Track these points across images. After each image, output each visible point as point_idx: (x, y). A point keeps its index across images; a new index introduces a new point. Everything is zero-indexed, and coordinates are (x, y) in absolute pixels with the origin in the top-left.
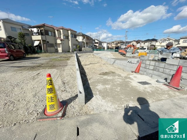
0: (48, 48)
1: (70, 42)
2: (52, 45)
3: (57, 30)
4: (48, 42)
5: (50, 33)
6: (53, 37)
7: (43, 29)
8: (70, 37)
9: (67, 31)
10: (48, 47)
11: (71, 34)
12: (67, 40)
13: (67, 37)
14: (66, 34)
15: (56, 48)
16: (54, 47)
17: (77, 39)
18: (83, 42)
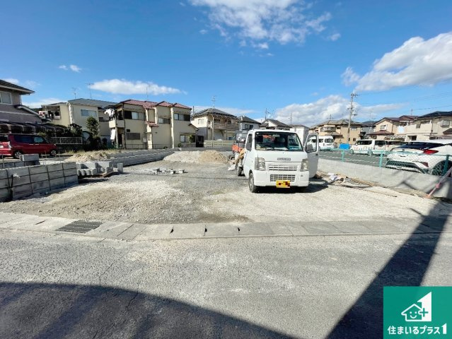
0: (128, 142)
1: (172, 129)
2: (136, 136)
3: (148, 109)
4: (128, 130)
5: (134, 115)
6: (140, 122)
7: (121, 109)
8: (172, 120)
9: (167, 109)
10: (128, 139)
11: (174, 113)
12: (167, 125)
13: (167, 121)
14: (166, 114)
15: (145, 141)
16: (139, 139)
17: (192, 122)
18: (209, 128)
